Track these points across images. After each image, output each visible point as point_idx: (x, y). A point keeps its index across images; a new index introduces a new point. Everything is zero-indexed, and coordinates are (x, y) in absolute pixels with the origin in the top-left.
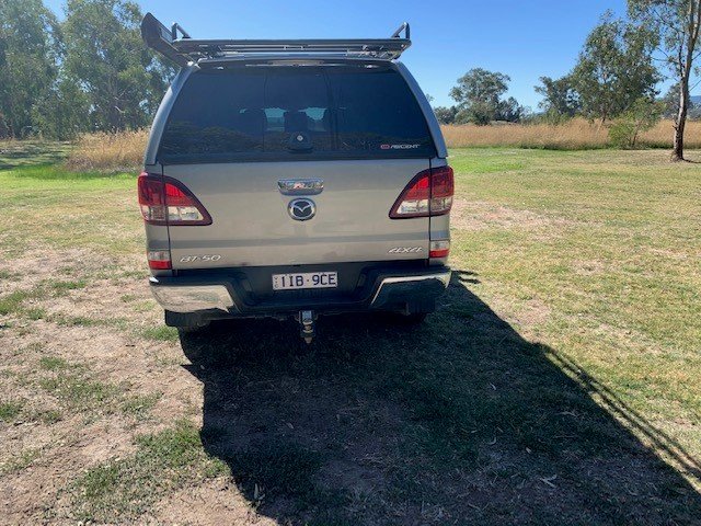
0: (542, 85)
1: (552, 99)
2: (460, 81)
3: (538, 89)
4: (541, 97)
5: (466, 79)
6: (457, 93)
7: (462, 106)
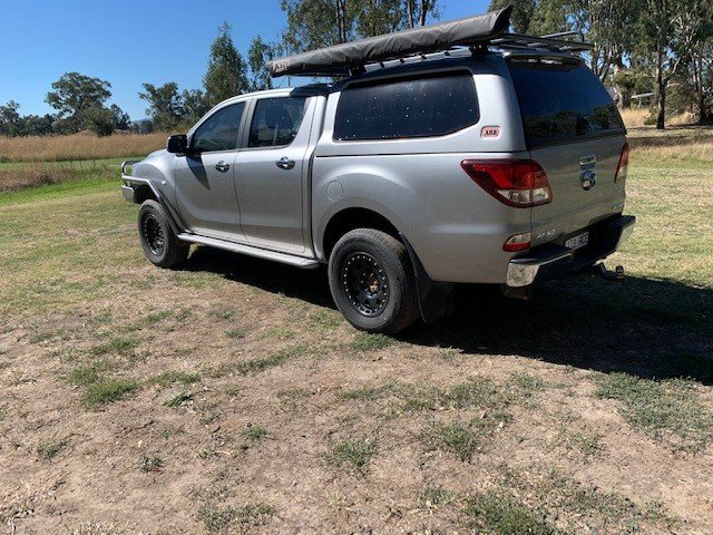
0: (145, 92)
1: (159, 106)
2: (56, 85)
3: (142, 96)
4: (147, 104)
5: (61, 84)
6: (53, 99)
7: (61, 114)
